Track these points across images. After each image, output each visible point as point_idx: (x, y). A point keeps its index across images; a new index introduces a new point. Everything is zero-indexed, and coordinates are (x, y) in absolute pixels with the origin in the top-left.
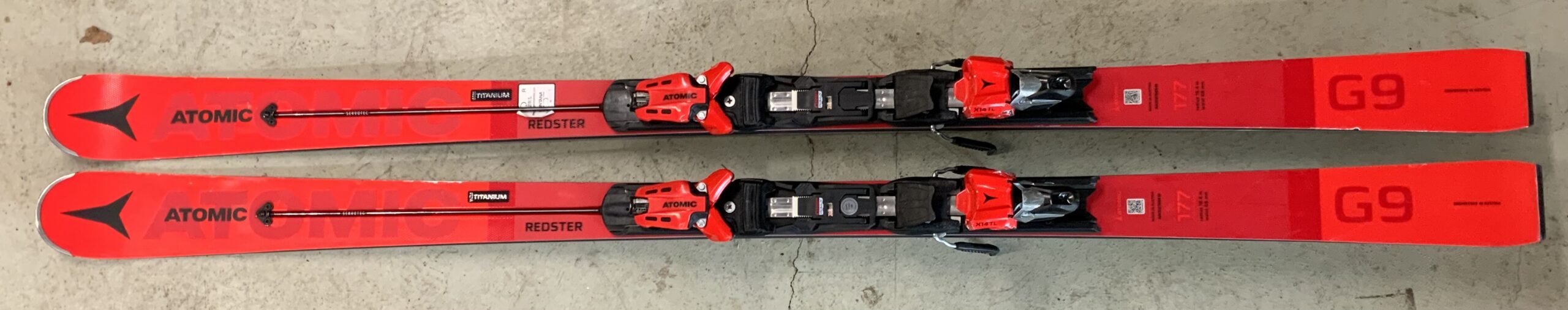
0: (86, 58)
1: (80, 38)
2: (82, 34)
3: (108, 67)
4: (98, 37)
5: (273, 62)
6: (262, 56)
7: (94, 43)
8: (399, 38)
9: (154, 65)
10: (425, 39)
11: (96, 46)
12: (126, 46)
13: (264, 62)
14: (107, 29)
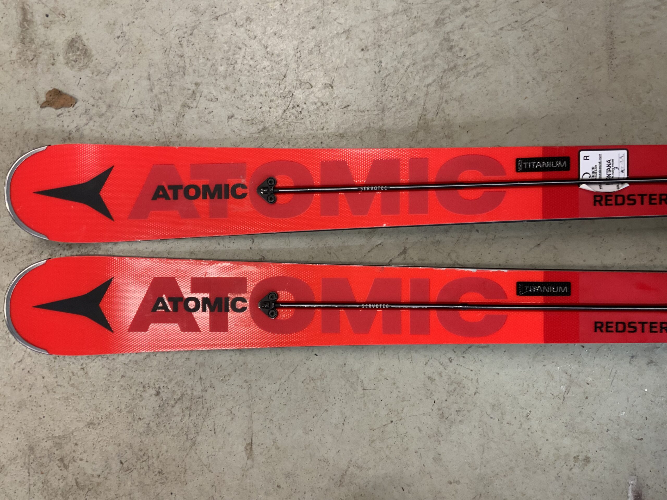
0: (49, 125)
1: (41, 102)
2: (43, 99)
3: (76, 135)
4: (62, 101)
5: (264, 129)
6: (251, 122)
7: (57, 108)
8: (410, 98)
9: (127, 132)
10: (441, 98)
11: (59, 111)
12: (94, 111)
13: (254, 129)
14: (71, 93)
